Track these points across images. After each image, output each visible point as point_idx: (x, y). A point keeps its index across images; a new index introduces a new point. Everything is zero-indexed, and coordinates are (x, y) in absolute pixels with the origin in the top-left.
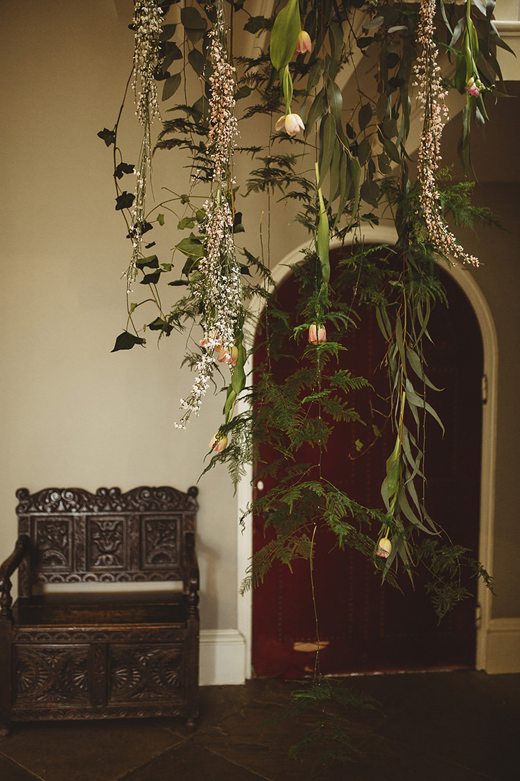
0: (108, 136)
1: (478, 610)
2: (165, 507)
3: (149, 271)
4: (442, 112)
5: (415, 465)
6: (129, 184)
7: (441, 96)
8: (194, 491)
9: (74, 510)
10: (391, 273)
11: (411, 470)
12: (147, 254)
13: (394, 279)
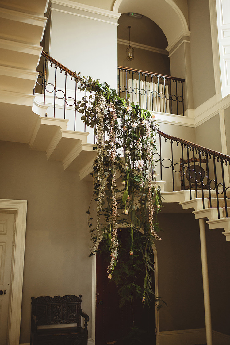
0: (88, 212)
1: (156, 329)
2: (73, 301)
3: (94, 240)
4: (153, 211)
5: (150, 280)
6: (91, 222)
7: (153, 208)
8: (80, 296)
9: (48, 303)
10: (144, 240)
11: (149, 281)
12: (95, 236)
13: (145, 242)
